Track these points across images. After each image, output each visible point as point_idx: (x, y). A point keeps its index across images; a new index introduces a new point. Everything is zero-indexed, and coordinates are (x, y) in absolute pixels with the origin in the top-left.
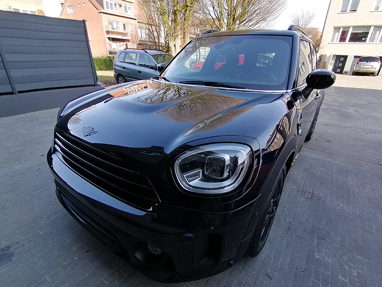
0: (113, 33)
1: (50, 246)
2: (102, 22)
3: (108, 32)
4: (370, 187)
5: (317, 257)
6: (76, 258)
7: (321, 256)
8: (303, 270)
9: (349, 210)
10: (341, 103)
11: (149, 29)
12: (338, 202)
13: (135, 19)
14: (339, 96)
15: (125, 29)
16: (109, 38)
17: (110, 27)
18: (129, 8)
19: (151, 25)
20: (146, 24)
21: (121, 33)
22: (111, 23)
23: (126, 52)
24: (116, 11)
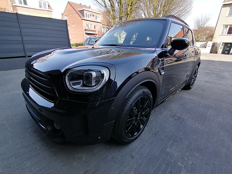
0: (88, 30)
1: (18, 128)
2: (83, 25)
3: (85, 30)
4: (222, 117)
5: (168, 151)
6: (28, 135)
7: (171, 151)
8: (156, 156)
9: (202, 128)
10: (220, 70)
11: (108, 28)
12: (195, 123)
13: (101, 23)
14: (221, 66)
15: (95, 28)
16: (86, 33)
17: (87, 27)
18: (98, 17)
19: (109, 26)
20: (107, 25)
21: (93, 30)
22: (87, 25)
23: (90, 39)
24: (91, 19)
